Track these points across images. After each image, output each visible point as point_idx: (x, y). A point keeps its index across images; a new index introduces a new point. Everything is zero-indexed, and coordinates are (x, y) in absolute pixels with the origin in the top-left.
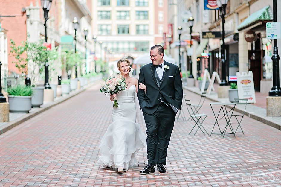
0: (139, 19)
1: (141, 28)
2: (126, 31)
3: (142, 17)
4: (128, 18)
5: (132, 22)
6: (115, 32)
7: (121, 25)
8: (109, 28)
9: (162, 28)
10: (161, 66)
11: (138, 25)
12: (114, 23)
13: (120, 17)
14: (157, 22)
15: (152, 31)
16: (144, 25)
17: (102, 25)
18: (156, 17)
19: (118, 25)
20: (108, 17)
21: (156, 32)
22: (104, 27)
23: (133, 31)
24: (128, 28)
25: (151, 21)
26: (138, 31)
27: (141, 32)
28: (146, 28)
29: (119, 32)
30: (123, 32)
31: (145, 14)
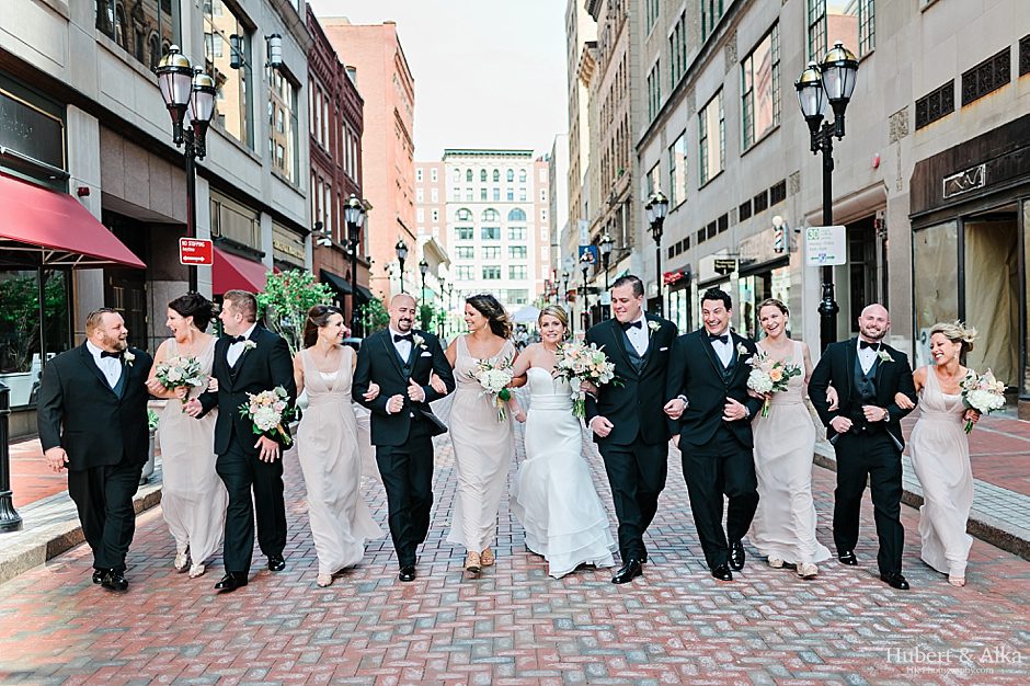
0: (513, 258)
1: (517, 270)
2: (496, 276)
3: (517, 255)
4: (497, 256)
5: (503, 261)
6: (479, 276)
7: (488, 267)
8: (471, 270)
9: (546, 274)
10: (639, 325)
11: (512, 267)
12: (478, 263)
13: (487, 256)
14: (539, 261)
15: (531, 271)
16: (521, 266)
17: (462, 267)
18: (538, 256)
19: (484, 267)
20: (470, 256)
21: (538, 276)
22: (464, 269)
23: (505, 274)
24: (499, 271)
25: (530, 261)
26: (512, 275)
27: (517, 276)
28: (524, 270)
29: (485, 277)
30: (492, 276)
31: (523, 250)
